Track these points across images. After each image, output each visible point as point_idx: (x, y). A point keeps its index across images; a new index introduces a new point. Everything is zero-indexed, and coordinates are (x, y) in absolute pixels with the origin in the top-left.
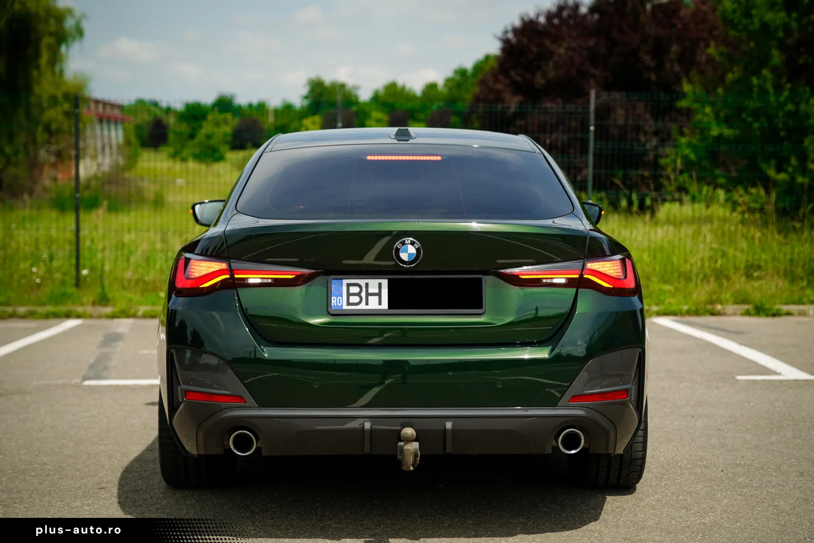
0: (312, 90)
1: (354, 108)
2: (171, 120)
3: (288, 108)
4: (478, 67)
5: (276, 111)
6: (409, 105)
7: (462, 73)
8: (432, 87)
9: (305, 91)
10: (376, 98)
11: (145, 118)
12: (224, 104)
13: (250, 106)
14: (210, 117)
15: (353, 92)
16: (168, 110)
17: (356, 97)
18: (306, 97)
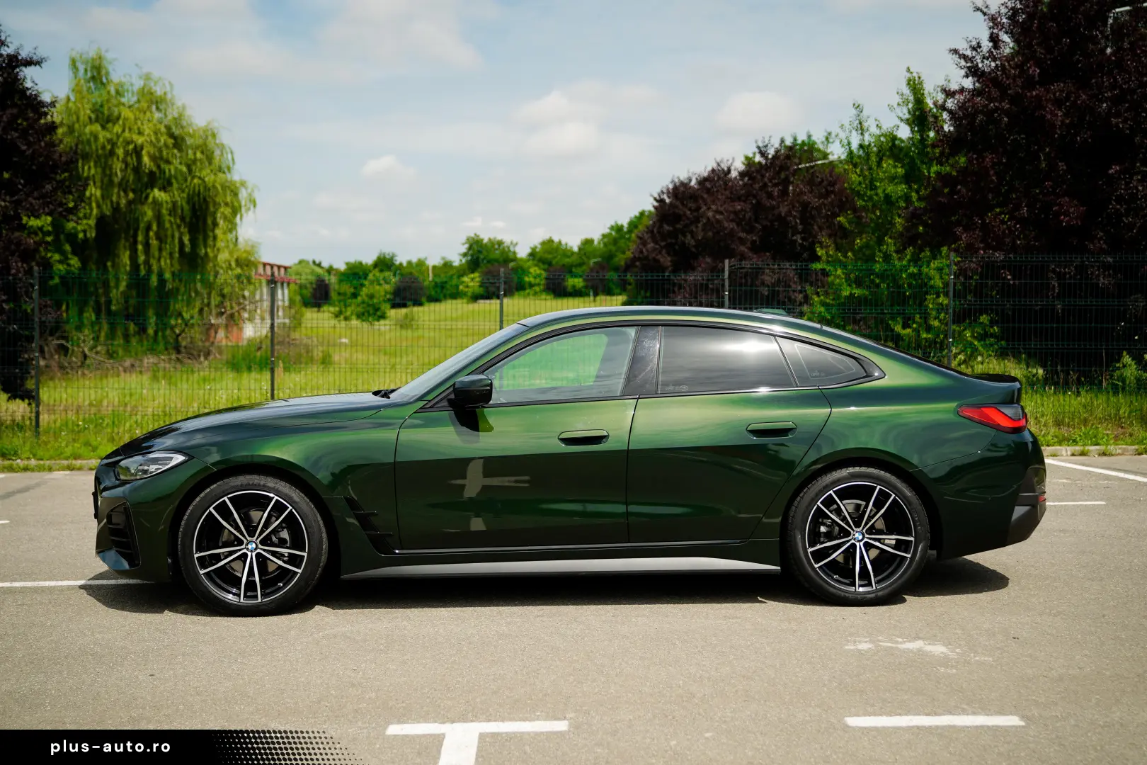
0: (470, 248)
1: (512, 265)
2: (333, 280)
3: (447, 265)
4: (633, 225)
5: (434, 267)
6: (567, 260)
7: (619, 229)
8: (588, 242)
9: (464, 249)
10: (533, 254)
11: (308, 278)
12: (384, 264)
13: (410, 263)
14: (371, 276)
15: (512, 249)
16: (330, 270)
17: (515, 253)
18: (465, 255)
